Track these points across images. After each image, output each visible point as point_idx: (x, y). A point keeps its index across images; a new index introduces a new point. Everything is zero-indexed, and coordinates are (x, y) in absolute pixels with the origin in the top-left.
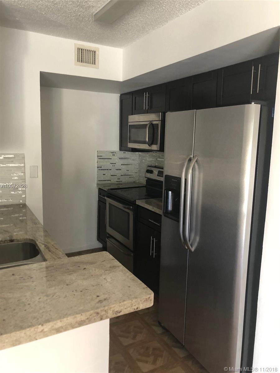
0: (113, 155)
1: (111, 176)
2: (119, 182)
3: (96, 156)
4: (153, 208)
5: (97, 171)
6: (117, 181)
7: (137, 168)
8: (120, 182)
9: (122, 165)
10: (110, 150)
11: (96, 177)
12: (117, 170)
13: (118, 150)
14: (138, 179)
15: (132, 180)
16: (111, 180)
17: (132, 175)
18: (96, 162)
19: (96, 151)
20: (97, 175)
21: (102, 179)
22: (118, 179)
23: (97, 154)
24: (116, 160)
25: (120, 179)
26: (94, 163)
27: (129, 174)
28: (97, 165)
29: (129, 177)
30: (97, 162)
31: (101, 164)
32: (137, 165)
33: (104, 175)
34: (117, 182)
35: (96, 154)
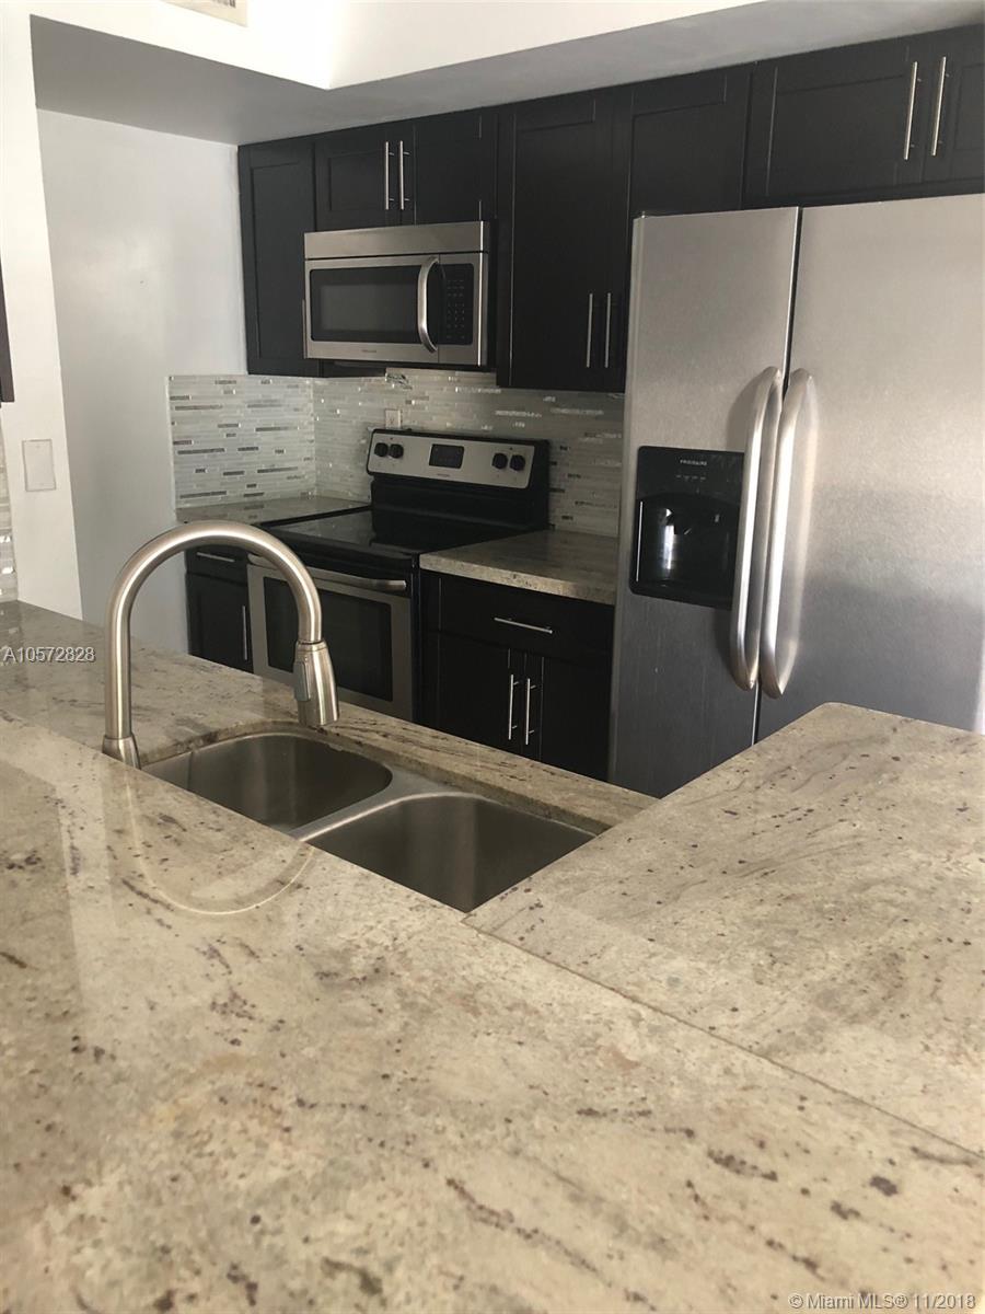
0: (225, 392)
1: (225, 474)
2: (251, 499)
3: (168, 396)
4: (515, 577)
5: (175, 457)
6: (246, 495)
7: (312, 441)
8: (258, 498)
9: (258, 430)
10: (215, 372)
11: (173, 481)
12: (243, 449)
13: (243, 370)
14: (317, 485)
15: (293, 488)
16: (224, 493)
17: (296, 468)
18: (169, 421)
19: (167, 379)
20: (176, 472)
21: (196, 489)
22: (249, 486)
23: (171, 388)
24: (238, 411)
25: (255, 485)
26: (161, 425)
27: (287, 465)
28: (173, 432)
29: (286, 476)
30: (173, 423)
31: (187, 430)
32: (312, 428)
33: (202, 474)
34: (246, 499)
35: (167, 390)
